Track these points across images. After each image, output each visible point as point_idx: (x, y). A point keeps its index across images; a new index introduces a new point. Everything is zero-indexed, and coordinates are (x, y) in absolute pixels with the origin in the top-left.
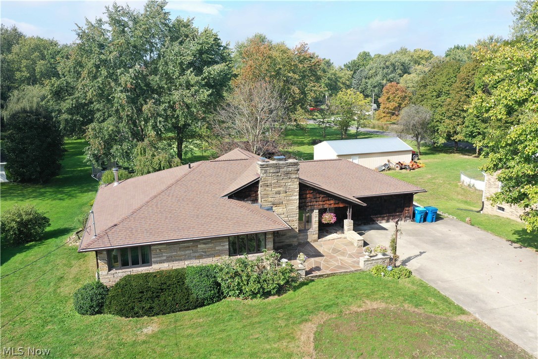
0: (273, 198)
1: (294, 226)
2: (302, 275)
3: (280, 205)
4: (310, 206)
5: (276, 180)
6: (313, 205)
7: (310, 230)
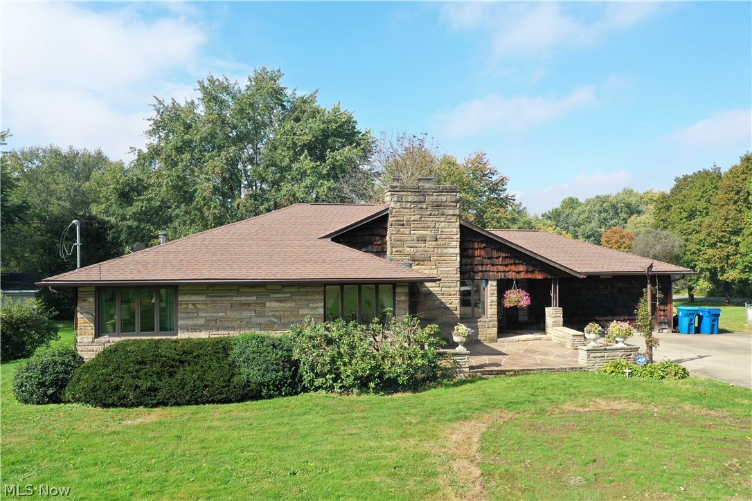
0: (412, 249)
1: (451, 304)
2: (463, 366)
3: (426, 263)
4: (481, 271)
5: (418, 217)
6: (486, 271)
7: (482, 319)
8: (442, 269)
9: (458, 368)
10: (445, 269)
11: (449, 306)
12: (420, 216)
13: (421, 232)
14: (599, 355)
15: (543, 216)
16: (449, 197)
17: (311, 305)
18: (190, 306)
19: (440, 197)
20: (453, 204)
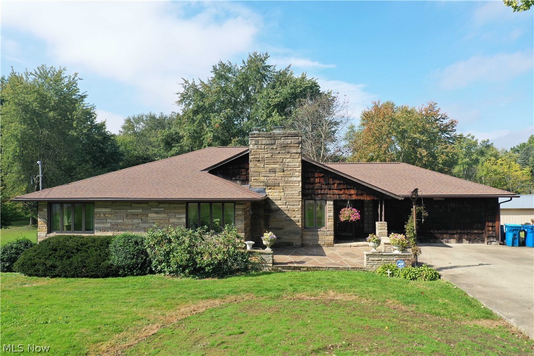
0: (266, 178)
1: (295, 217)
2: (268, 262)
3: (276, 188)
4: (321, 194)
5: (270, 155)
7: (322, 229)
8: (287, 192)
9: (264, 263)
10: (290, 192)
11: (292, 219)
12: (271, 154)
13: (272, 166)
14: (377, 259)
15: (511, 149)
16: (293, 140)
17: (177, 216)
18: (102, 215)
19: (286, 141)
20: (296, 145)
